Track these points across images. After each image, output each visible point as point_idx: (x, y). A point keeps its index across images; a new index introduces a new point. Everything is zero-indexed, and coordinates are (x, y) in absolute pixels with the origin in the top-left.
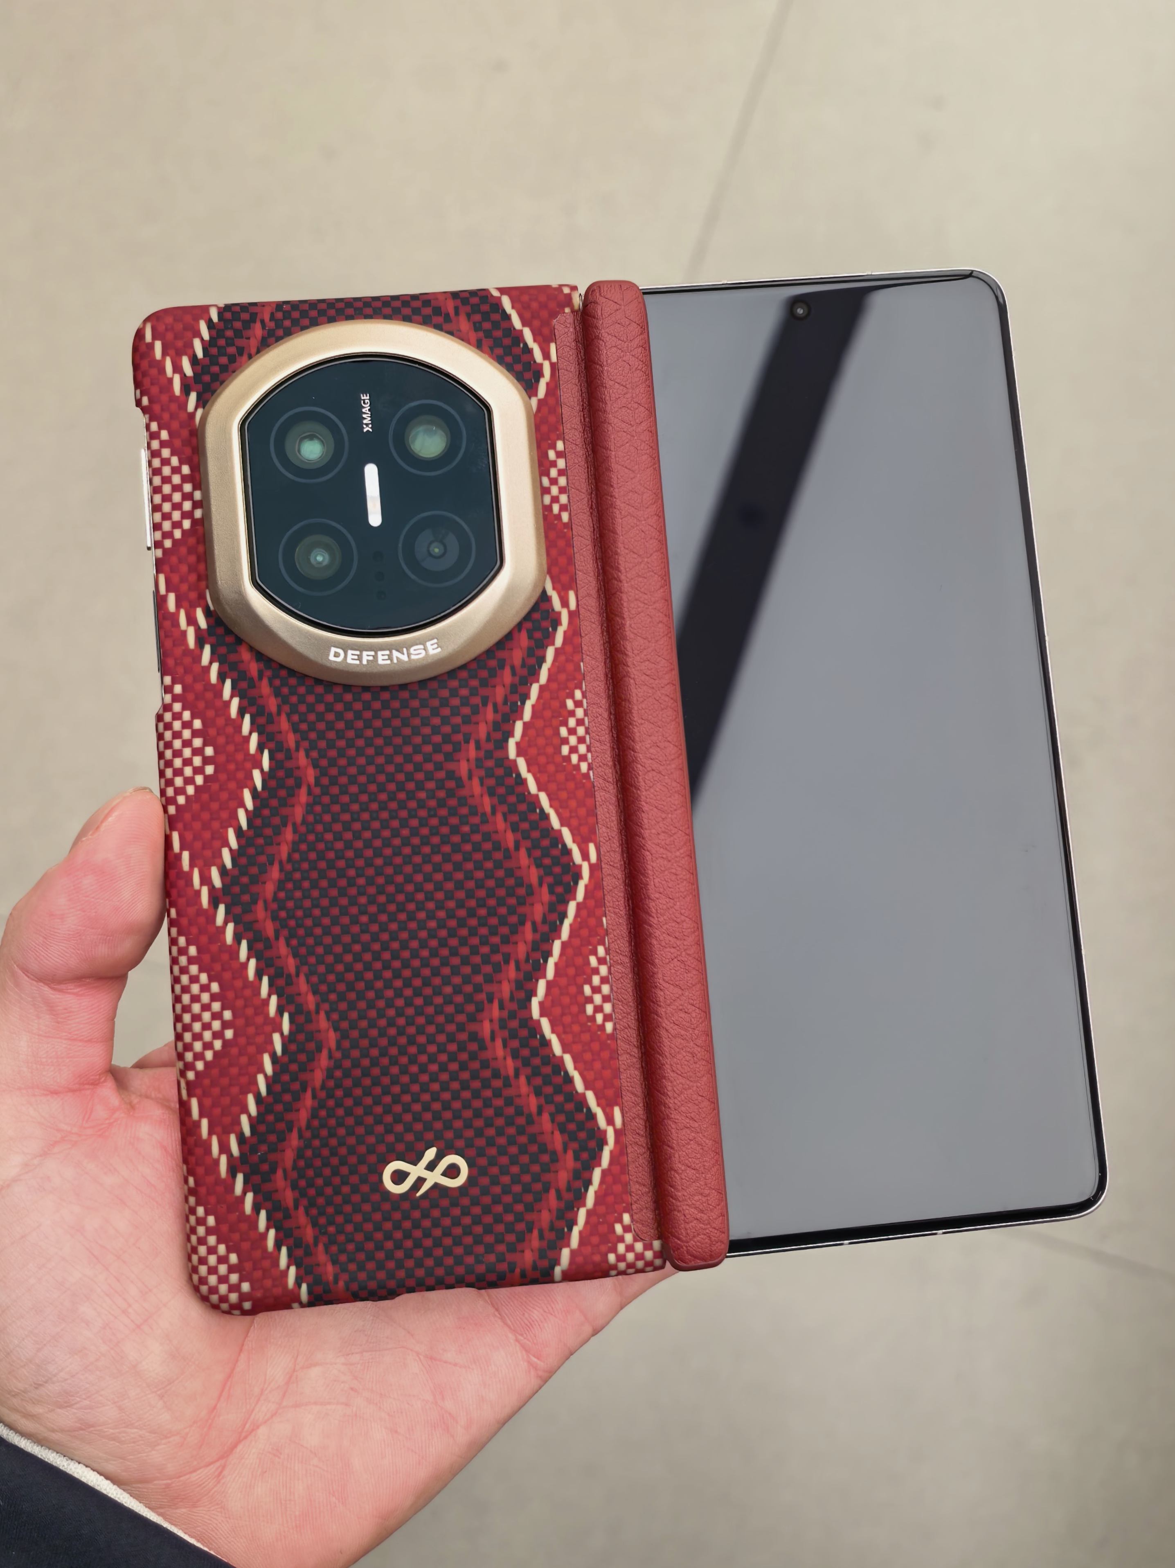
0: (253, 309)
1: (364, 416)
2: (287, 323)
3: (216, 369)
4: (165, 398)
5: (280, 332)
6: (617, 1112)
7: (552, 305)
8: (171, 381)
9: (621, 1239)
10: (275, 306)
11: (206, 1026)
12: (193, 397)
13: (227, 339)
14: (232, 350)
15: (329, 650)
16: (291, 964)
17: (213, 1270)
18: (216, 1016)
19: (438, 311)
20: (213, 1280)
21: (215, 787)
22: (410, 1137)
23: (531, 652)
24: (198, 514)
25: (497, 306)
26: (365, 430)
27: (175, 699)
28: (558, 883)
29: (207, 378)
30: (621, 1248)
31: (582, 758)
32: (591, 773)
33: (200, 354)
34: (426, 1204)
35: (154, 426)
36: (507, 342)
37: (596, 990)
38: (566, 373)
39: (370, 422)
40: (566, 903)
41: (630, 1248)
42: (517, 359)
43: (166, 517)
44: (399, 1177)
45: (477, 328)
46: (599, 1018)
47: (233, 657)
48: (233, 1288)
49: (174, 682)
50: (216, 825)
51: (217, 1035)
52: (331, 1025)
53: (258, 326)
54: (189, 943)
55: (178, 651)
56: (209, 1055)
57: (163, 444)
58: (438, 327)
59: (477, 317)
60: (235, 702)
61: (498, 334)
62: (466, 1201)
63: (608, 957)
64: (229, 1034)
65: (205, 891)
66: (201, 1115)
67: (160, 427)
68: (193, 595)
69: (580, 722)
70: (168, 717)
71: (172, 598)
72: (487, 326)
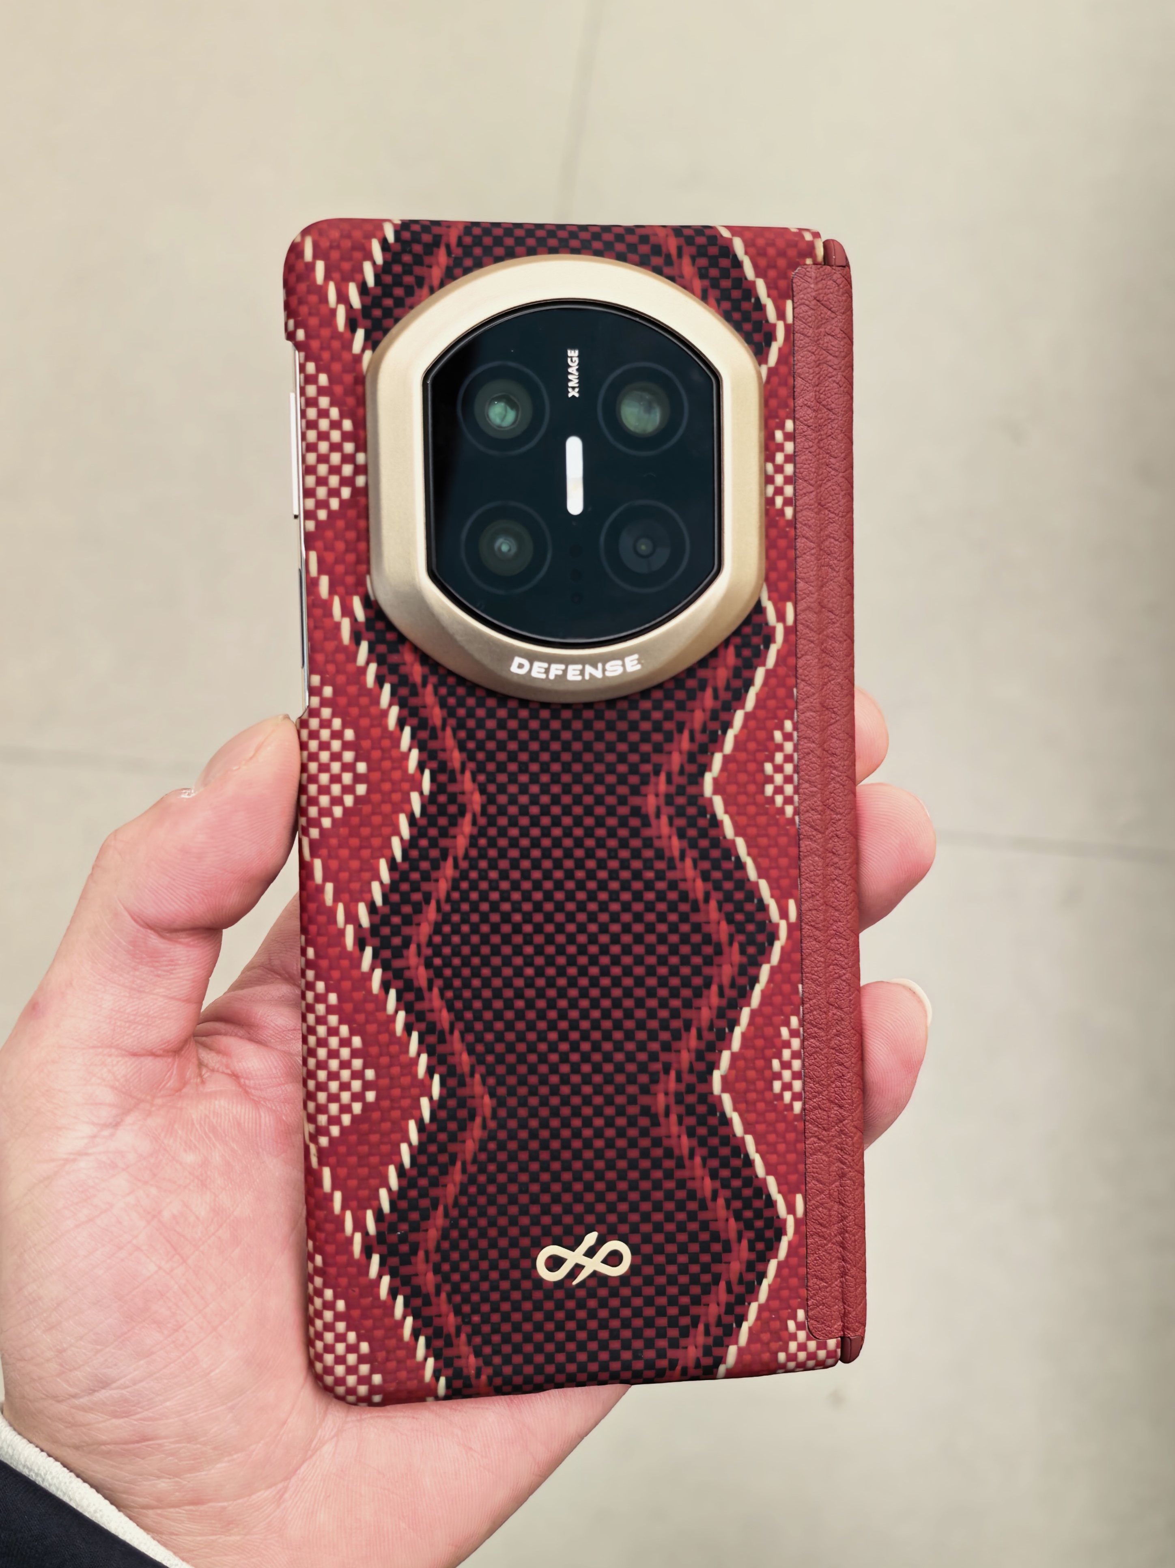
0: (436, 230)
1: (570, 377)
2: (478, 251)
3: (388, 302)
4: (325, 332)
5: (468, 262)
6: (799, 1199)
7: (792, 252)
8: (333, 312)
9: (794, 1337)
10: (461, 227)
11: (345, 1087)
12: (360, 334)
13: (404, 265)
14: (409, 279)
15: (512, 660)
16: (445, 1017)
17: (340, 1360)
18: (357, 1075)
19: (657, 250)
20: (340, 1370)
21: (367, 809)
22: (568, 1220)
23: (737, 673)
24: (360, 481)
25: (727, 250)
26: (570, 395)
27: (324, 703)
28: (751, 941)
29: (377, 313)
30: (793, 1346)
31: (788, 800)
32: (797, 818)
33: (370, 281)
34: (582, 1293)
35: (311, 367)
36: (736, 294)
37: (786, 1065)
38: (802, 337)
39: (577, 385)
40: (759, 966)
41: (802, 1347)
42: (746, 317)
43: (322, 481)
44: (555, 1263)
45: (703, 274)
46: (787, 1096)
47: (394, 658)
48: (362, 1380)
49: (323, 683)
50: (366, 853)
51: (356, 1097)
52: (487, 1089)
53: (442, 253)
54: (328, 990)
55: (330, 646)
56: (346, 1119)
57: (321, 391)
58: (658, 271)
59: (703, 262)
60: (394, 711)
61: (726, 283)
62: (626, 1292)
63: (801, 1029)
64: (371, 1096)
65: (350, 930)
66: (334, 1187)
67: (319, 370)
68: (350, 580)
69: (788, 759)
70: (314, 723)
71: (324, 583)
72: (714, 272)
